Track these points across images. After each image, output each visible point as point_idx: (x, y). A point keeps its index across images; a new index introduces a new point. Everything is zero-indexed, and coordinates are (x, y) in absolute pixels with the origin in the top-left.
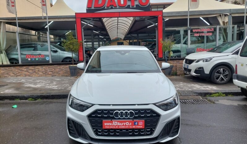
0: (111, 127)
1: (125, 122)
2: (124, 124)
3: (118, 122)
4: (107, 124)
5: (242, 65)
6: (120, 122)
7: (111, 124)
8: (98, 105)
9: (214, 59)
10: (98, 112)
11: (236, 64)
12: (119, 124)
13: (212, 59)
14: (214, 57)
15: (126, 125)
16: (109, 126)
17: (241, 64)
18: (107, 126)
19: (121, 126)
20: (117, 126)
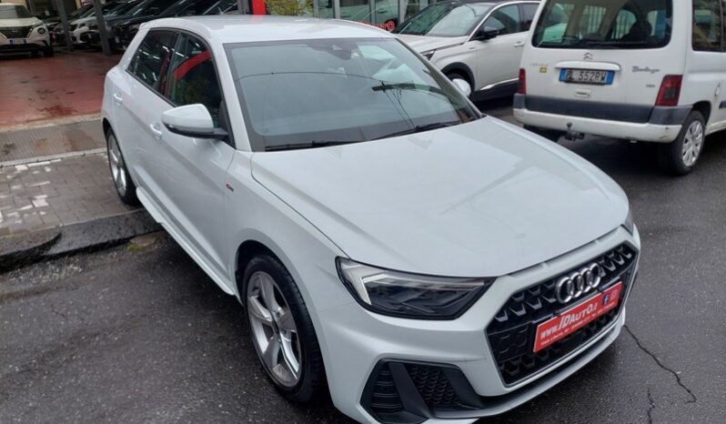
0: (555, 337)
1: (585, 306)
2: (584, 312)
3: (571, 313)
4: (547, 333)
5: (543, 70)
6: (576, 311)
7: (554, 329)
8: (509, 277)
9: (437, 55)
10: (517, 299)
11: (522, 67)
12: (573, 318)
13: (432, 55)
14: (435, 50)
15: (586, 315)
16: (552, 335)
17: (538, 68)
18: (546, 338)
19: (576, 322)
20: (569, 326)
